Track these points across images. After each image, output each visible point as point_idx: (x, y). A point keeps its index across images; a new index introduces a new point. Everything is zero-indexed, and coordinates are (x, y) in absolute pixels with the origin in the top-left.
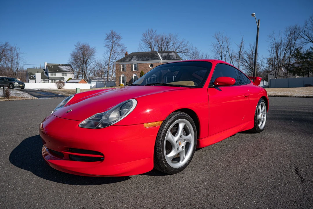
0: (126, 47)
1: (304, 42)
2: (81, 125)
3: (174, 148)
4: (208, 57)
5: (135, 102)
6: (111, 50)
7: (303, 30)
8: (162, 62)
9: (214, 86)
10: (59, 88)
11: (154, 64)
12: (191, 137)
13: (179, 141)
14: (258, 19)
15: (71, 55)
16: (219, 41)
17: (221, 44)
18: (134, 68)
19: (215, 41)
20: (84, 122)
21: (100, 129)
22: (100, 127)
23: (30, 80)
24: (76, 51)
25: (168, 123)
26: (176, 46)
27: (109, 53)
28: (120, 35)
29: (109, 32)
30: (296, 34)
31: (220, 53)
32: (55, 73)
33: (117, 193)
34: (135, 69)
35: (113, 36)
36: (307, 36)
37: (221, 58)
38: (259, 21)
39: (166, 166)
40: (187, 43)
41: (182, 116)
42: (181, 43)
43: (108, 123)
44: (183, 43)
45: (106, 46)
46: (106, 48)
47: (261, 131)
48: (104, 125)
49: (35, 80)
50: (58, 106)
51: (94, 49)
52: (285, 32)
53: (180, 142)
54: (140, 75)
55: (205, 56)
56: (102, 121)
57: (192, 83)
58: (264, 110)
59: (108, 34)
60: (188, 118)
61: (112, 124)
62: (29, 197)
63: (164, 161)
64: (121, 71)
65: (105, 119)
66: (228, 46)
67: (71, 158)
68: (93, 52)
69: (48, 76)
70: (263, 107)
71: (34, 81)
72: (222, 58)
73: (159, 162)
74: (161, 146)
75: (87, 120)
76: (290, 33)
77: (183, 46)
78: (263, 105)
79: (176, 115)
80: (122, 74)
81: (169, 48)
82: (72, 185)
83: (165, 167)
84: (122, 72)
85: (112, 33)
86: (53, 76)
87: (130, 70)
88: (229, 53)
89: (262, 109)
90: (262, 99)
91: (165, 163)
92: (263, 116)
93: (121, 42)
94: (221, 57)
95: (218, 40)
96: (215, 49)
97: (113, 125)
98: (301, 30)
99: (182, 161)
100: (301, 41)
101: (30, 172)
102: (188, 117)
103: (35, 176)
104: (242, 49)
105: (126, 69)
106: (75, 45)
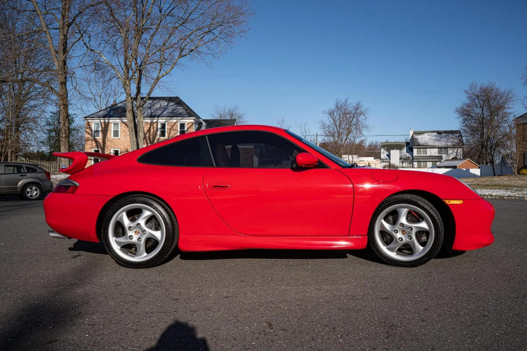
32: (426, 148)
49: (390, 162)
69: (412, 154)
86: (422, 155)
106: (465, 91)
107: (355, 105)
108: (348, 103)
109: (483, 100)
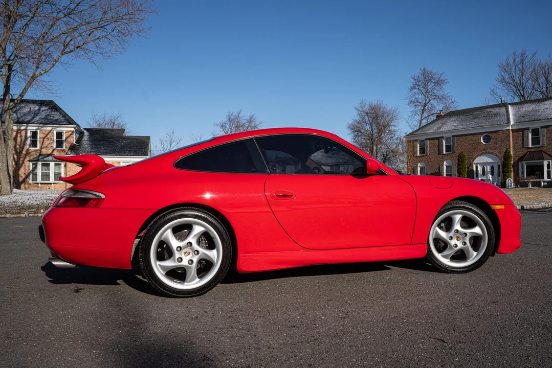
6: (423, 111)
8: (514, 128)
18: (446, 146)
24: (358, 118)
28: (443, 77)
34: (448, 148)
59: (416, 78)
64: (418, 154)
80: (420, 161)
87: (437, 150)
105: (428, 150)
106: (355, 108)
107: (248, 118)
108: (240, 115)
109: (371, 118)
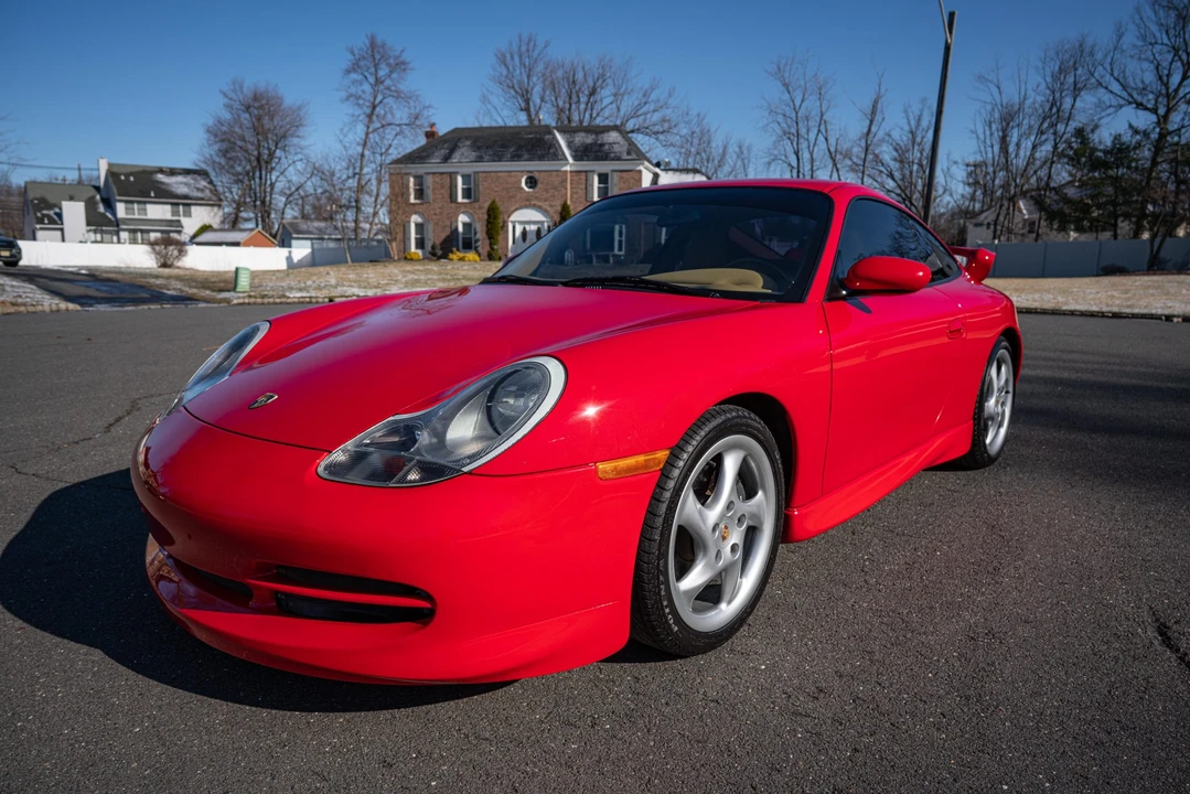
0: (430, 107)
1: (1108, 103)
2: (325, 469)
3: (705, 554)
4: (745, 152)
5: (556, 372)
6: (370, 116)
7: (1106, 56)
8: (574, 169)
9: (844, 292)
10: (164, 265)
11: (542, 174)
12: (765, 504)
13: (722, 526)
14: (951, 10)
15: (208, 131)
16: (791, 90)
17: (798, 103)
18: (463, 189)
19: (775, 91)
20: (339, 456)
21: (414, 487)
22: (415, 481)
23: (41, 229)
24: (227, 116)
25: (685, 456)
26: (627, 105)
27: (360, 129)
28: (405, 57)
29: (361, 42)
30: (1079, 72)
31: (792, 137)
32: (145, 203)
33: (485, 746)
34: (467, 193)
35: (377, 57)
36: (1118, 80)
37: (794, 157)
38: (952, 15)
39: (676, 628)
40: (670, 95)
41: (737, 425)
42: (645, 95)
43: (449, 464)
44: (653, 96)
45: (347, 99)
46: (349, 108)
47: (991, 460)
48: (430, 470)
49: (62, 230)
50: (200, 371)
51: (299, 108)
52: (1040, 65)
53: (726, 528)
54: (486, 217)
55: (737, 150)
56: (418, 452)
57: (755, 282)
58: (1007, 381)
59: (356, 52)
60: (757, 429)
61: (466, 469)
62: (115, 774)
63: (667, 610)
64: (412, 200)
65: (431, 444)
66: (824, 110)
67: (284, 607)
68: (296, 122)
69: (114, 214)
70: (1003, 369)
71: (59, 233)
72: (798, 160)
73: (649, 615)
74: (659, 550)
75: (350, 445)
76: (1057, 68)
77: (651, 107)
78: (1004, 361)
79: (714, 423)
80: (416, 213)
81: (598, 115)
82: (289, 713)
83: (671, 630)
84: (414, 204)
85: (372, 44)
86: (136, 216)
87: (447, 195)
88: (826, 139)
89: (999, 376)
90: (1002, 338)
91: (670, 616)
92: (1002, 406)
93: (407, 84)
94: (797, 153)
95: (786, 86)
96: (773, 121)
97: (470, 473)
98: (1099, 56)
99: (729, 602)
100: (1096, 101)
101: (98, 654)
102: (756, 425)
103: (122, 669)
104: (875, 123)
105: (429, 193)
106: (221, 92)
